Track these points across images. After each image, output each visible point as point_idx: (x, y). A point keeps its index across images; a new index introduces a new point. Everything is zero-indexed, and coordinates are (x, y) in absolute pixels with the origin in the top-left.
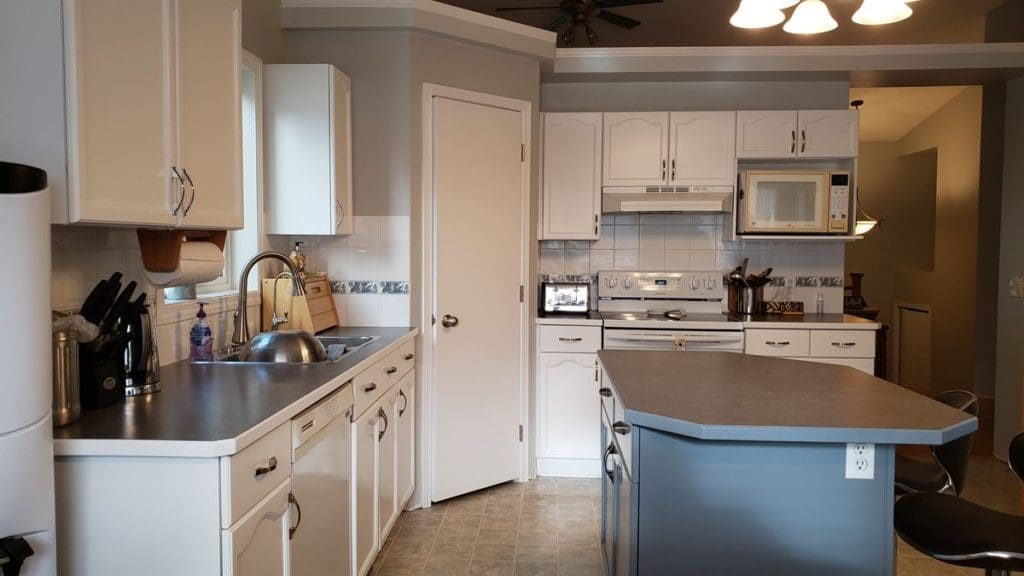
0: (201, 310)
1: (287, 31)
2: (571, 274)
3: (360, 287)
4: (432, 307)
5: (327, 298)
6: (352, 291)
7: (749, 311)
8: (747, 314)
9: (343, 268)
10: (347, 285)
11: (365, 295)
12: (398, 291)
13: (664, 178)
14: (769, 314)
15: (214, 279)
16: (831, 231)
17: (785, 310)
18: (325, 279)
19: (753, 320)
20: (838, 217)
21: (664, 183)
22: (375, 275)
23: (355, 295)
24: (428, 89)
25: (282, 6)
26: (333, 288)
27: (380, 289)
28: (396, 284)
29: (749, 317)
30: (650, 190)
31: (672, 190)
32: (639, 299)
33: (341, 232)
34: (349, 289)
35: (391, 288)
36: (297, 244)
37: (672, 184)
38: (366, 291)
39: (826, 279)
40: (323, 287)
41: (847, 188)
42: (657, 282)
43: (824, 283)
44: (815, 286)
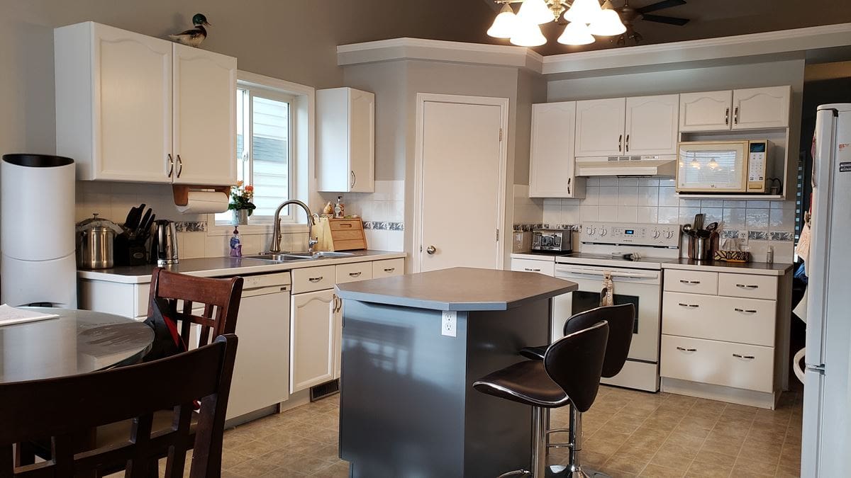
0: (236, 230)
1: (342, 67)
2: (565, 224)
3: (378, 226)
4: (421, 239)
5: (359, 232)
6: (374, 227)
7: (699, 258)
8: (698, 260)
9: (370, 213)
10: (371, 224)
11: (381, 230)
12: (397, 229)
13: (620, 150)
14: (717, 260)
15: (224, 212)
16: (749, 191)
17: (731, 258)
18: (359, 218)
19: (703, 264)
20: (757, 179)
21: (621, 154)
22: (386, 219)
23: (376, 230)
24: (421, 97)
25: (338, 52)
26: (364, 226)
27: (388, 227)
28: (397, 224)
29: (699, 262)
30: (610, 159)
31: (627, 159)
32: (615, 244)
33: (353, 191)
34: (372, 226)
35: (394, 226)
36: (339, 198)
37: (627, 154)
38: (381, 228)
39: (777, 234)
40: (355, 224)
41: (763, 155)
42: (626, 232)
43: (775, 237)
44: (767, 239)
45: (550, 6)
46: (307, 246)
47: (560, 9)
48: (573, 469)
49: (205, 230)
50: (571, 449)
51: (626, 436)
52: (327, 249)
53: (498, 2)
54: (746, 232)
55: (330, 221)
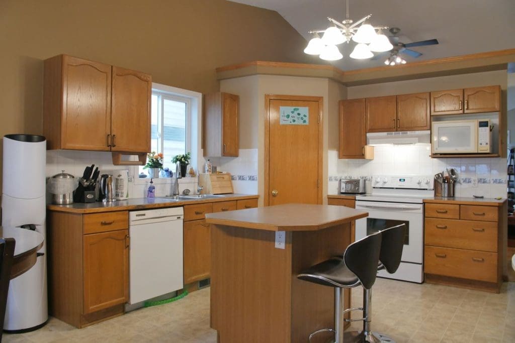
1: (219, 80)
2: (362, 176)
3: (241, 178)
5: (229, 182)
6: (239, 179)
9: (235, 170)
11: (243, 181)
12: (253, 180)
13: (395, 128)
16: (479, 152)
18: (229, 174)
20: (484, 144)
22: (246, 174)
23: (240, 181)
26: (232, 178)
27: (248, 179)
28: (253, 177)
30: (389, 134)
31: (399, 133)
32: (393, 188)
34: (237, 178)
35: (251, 178)
38: (243, 179)
39: (496, 180)
40: (226, 177)
41: (488, 129)
42: (400, 180)
43: (495, 181)
44: (490, 183)
45: (344, 34)
46: (197, 191)
47: (350, 35)
48: (366, 333)
49: (133, 181)
50: (365, 321)
51: (401, 313)
52: (209, 193)
53: (311, 32)
54: (477, 179)
55: (211, 175)
